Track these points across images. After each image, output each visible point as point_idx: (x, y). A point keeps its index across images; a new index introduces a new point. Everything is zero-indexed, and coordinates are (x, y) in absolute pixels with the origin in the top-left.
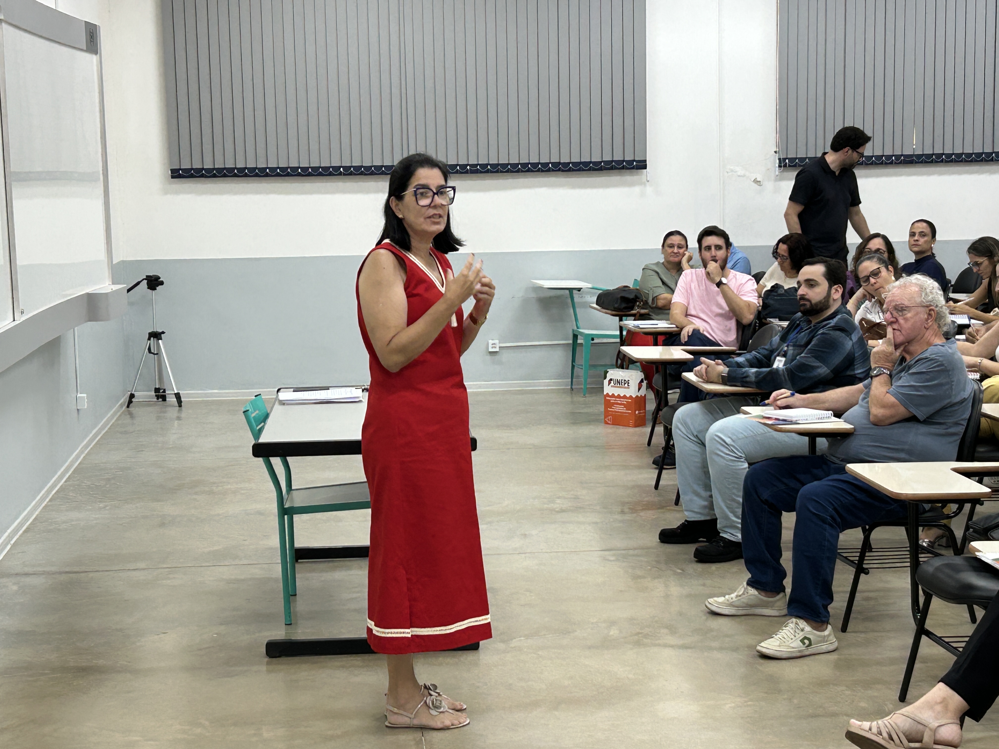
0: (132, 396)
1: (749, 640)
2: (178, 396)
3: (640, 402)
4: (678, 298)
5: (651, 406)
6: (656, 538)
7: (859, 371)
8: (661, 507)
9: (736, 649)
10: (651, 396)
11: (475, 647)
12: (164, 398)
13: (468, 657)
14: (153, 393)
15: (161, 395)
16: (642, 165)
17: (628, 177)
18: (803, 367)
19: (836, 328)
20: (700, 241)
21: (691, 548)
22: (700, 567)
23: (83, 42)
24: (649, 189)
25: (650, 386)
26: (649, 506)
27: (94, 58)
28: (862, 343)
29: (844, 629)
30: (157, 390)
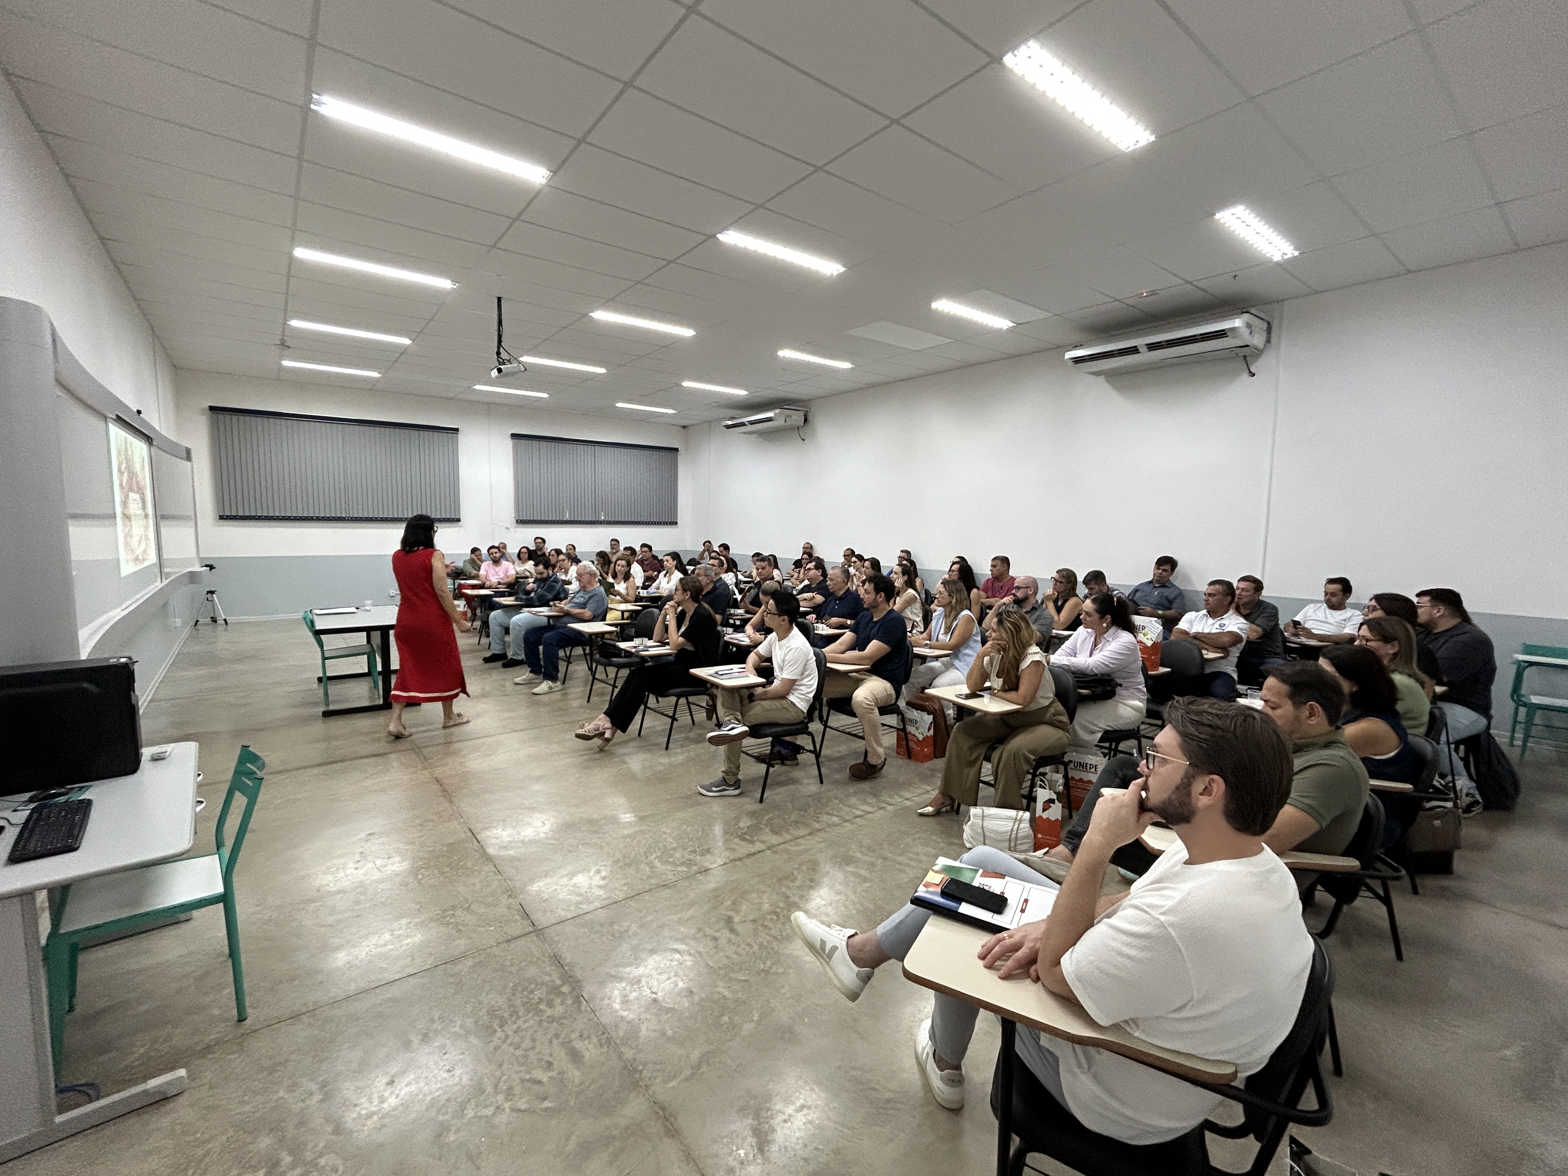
0: (197, 621)
1: (529, 690)
2: (225, 620)
3: (465, 613)
4: (482, 572)
5: (469, 615)
6: (481, 661)
7: (562, 596)
8: (484, 650)
9: (526, 694)
10: (469, 611)
11: (419, 704)
12: (216, 621)
13: (418, 708)
14: (209, 619)
15: (214, 620)
16: (459, 520)
17: (455, 524)
18: (542, 595)
19: (553, 581)
20: (488, 551)
21: (500, 663)
22: (505, 670)
23: (184, 455)
24: (462, 529)
25: (469, 607)
26: (479, 651)
27: (189, 463)
28: (562, 586)
29: (564, 683)
30: (212, 618)
